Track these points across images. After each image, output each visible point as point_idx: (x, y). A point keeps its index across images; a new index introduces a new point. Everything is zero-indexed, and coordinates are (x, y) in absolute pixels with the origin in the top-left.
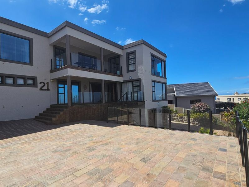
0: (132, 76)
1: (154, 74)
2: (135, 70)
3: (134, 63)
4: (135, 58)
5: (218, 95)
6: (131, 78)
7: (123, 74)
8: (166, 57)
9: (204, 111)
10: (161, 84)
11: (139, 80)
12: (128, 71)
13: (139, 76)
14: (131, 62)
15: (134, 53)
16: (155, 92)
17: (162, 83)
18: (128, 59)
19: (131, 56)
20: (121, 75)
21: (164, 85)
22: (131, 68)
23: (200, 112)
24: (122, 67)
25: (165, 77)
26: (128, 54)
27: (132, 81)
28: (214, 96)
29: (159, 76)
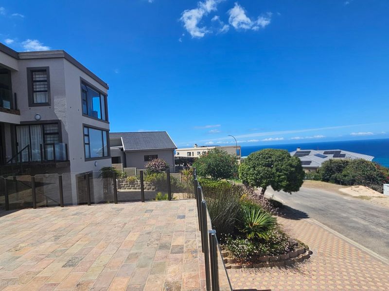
0: (41, 114)
1: (87, 114)
2: (47, 104)
3: (47, 91)
4: (47, 81)
5: (177, 148)
6: (38, 117)
7: (19, 107)
8: (108, 88)
9: (162, 170)
10: (100, 131)
11: (57, 123)
12: (32, 104)
13: (58, 115)
14: (38, 87)
15: (45, 71)
16: (89, 144)
17: (102, 130)
18: (31, 82)
19: (38, 77)
20: (15, 110)
21: (105, 133)
22: (39, 98)
23: (157, 172)
24: (15, 94)
25: (107, 120)
26: (32, 71)
27: (43, 124)
28: (172, 150)
29: (96, 119)
